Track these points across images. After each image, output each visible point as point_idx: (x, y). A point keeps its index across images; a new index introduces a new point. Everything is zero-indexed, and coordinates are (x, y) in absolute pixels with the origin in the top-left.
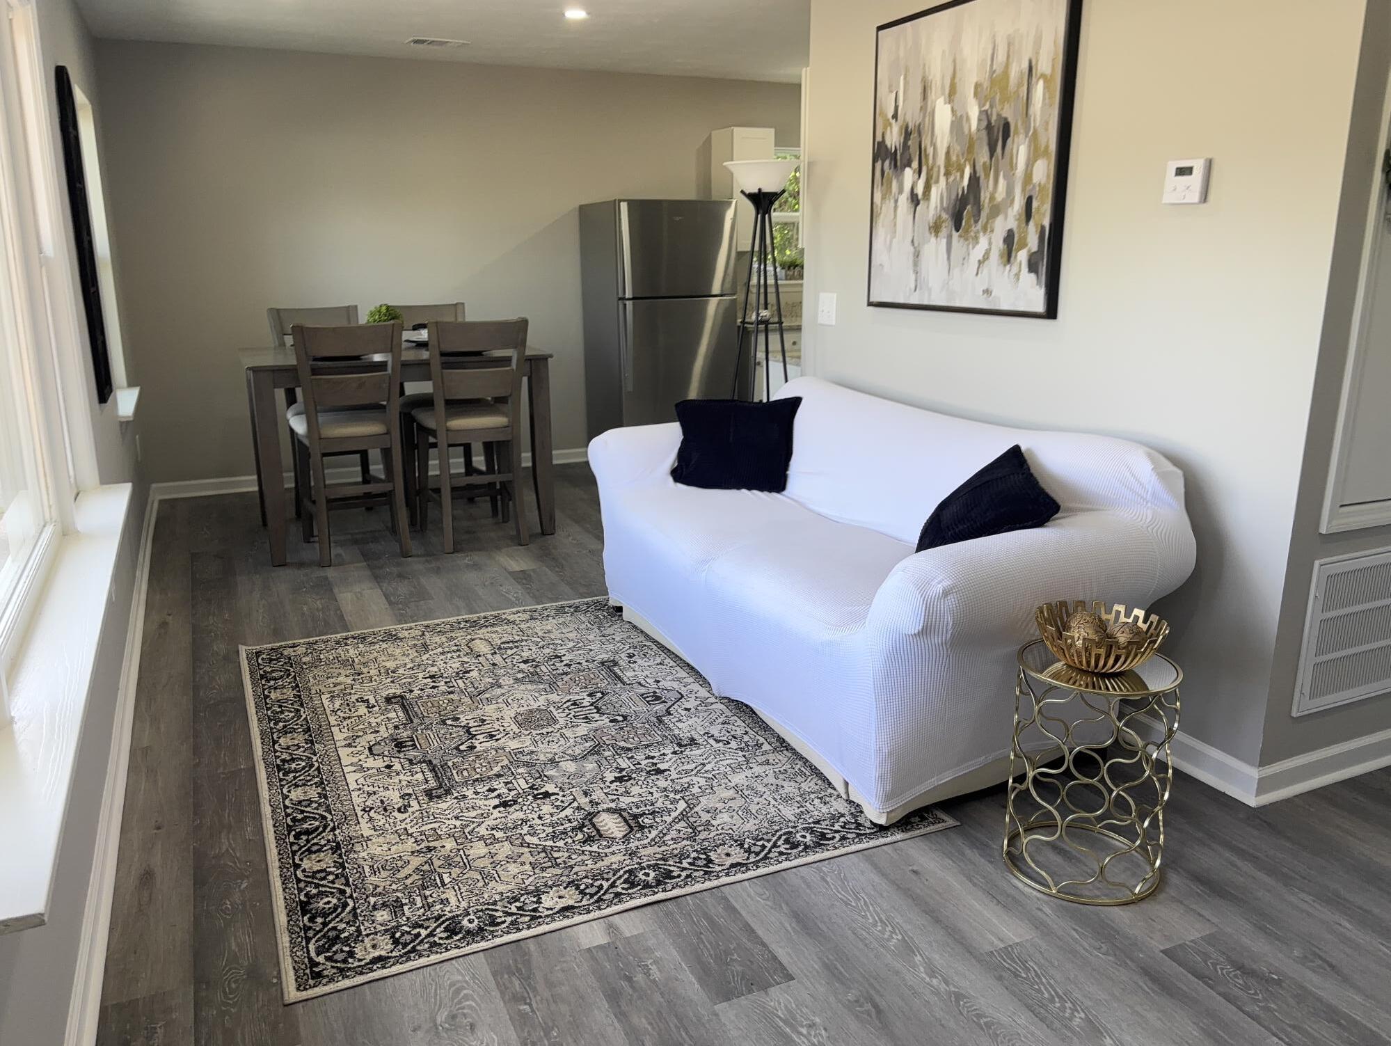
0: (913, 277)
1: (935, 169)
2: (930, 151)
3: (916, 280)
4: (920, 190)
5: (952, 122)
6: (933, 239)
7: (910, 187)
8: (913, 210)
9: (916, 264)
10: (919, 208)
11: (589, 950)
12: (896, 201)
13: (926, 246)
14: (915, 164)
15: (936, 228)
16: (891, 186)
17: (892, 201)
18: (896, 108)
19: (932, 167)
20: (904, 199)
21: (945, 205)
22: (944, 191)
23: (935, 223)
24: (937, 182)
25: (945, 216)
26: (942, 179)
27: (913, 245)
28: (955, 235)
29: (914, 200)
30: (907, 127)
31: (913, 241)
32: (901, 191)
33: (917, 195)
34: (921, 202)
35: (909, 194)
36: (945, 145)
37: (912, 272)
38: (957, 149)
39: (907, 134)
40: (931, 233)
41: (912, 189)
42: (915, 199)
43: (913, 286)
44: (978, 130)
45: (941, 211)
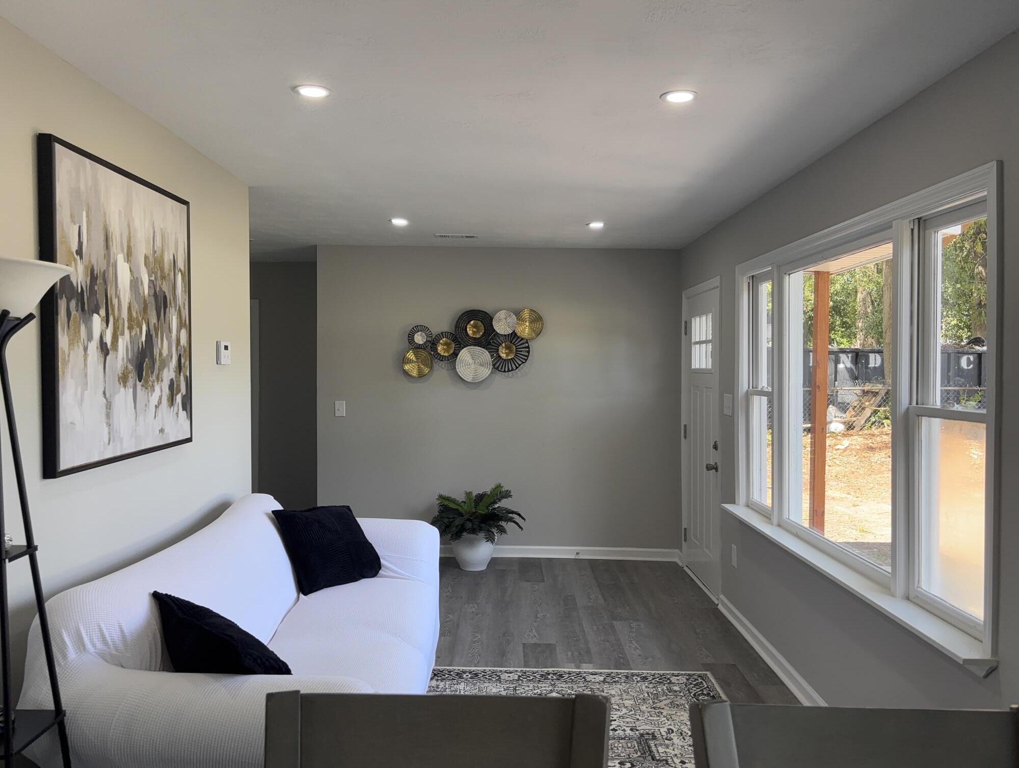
0: (106, 429)
1: (121, 321)
2: (115, 302)
3: (109, 433)
4: (108, 339)
5: (131, 281)
6: (122, 389)
7: (99, 335)
8: (103, 359)
9: (108, 416)
10: (108, 358)
11: (591, 663)
12: (86, 349)
13: (116, 396)
14: (103, 312)
15: (123, 379)
16: (79, 331)
17: (81, 348)
18: (80, 244)
19: (118, 319)
20: (93, 346)
21: (130, 357)
22: (129, 343)
23: (123, 374)
24: (123, 334)
25: (130, 367)
26: (127, 332)
27: (105, 397)
28: (139, 384)
29: (104, 350)
30: (92, 271)
31: (104, 393)
32: (90, 337)
33: (106, 343)
34: (110, 352)
35: (99, 342)
36: (127, 301)
37: (105, 425)
38: (136, 307)
39: (93, 278)
40: (120, 384)
41: (101, 337)
42: (104, 348)
43: (106, 440)
44: (149, 295)
45: (127, 363)
